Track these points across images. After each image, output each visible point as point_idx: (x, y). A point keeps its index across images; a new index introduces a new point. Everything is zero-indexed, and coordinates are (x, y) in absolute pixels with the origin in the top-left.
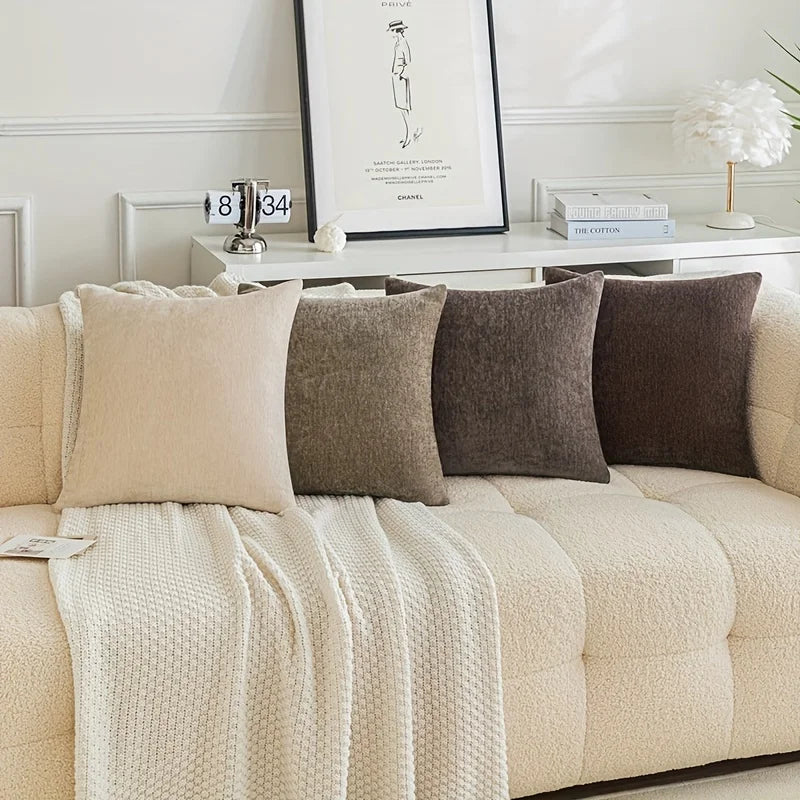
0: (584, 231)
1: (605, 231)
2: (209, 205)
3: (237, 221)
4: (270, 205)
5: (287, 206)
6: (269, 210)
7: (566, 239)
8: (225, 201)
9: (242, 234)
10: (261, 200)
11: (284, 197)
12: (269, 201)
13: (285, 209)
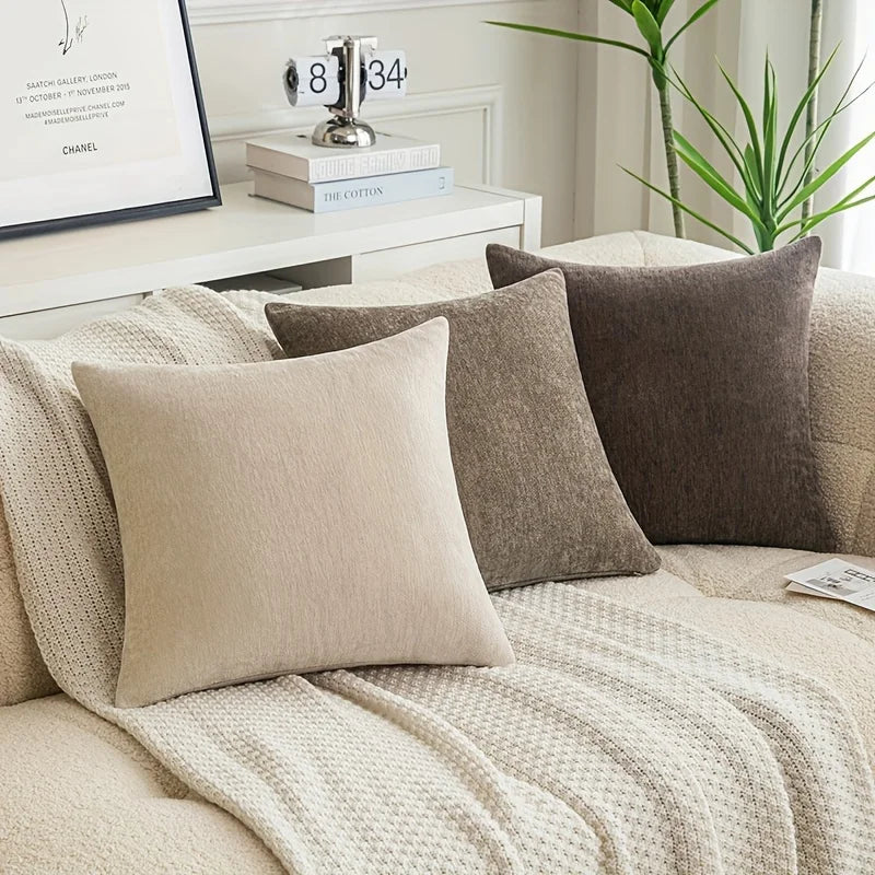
0: (336, 196)
1: (364, 193)
2: (295, 78)
3: (334, 100)
4: (379, 74)
5: (402, 76)
6: (377, 82)
7: (312, 212)
8: (318, 71)
9: (340, 118)
10: (367, 68)
11: (398, 61)
12: (377, 67)
13: (399, 79)
